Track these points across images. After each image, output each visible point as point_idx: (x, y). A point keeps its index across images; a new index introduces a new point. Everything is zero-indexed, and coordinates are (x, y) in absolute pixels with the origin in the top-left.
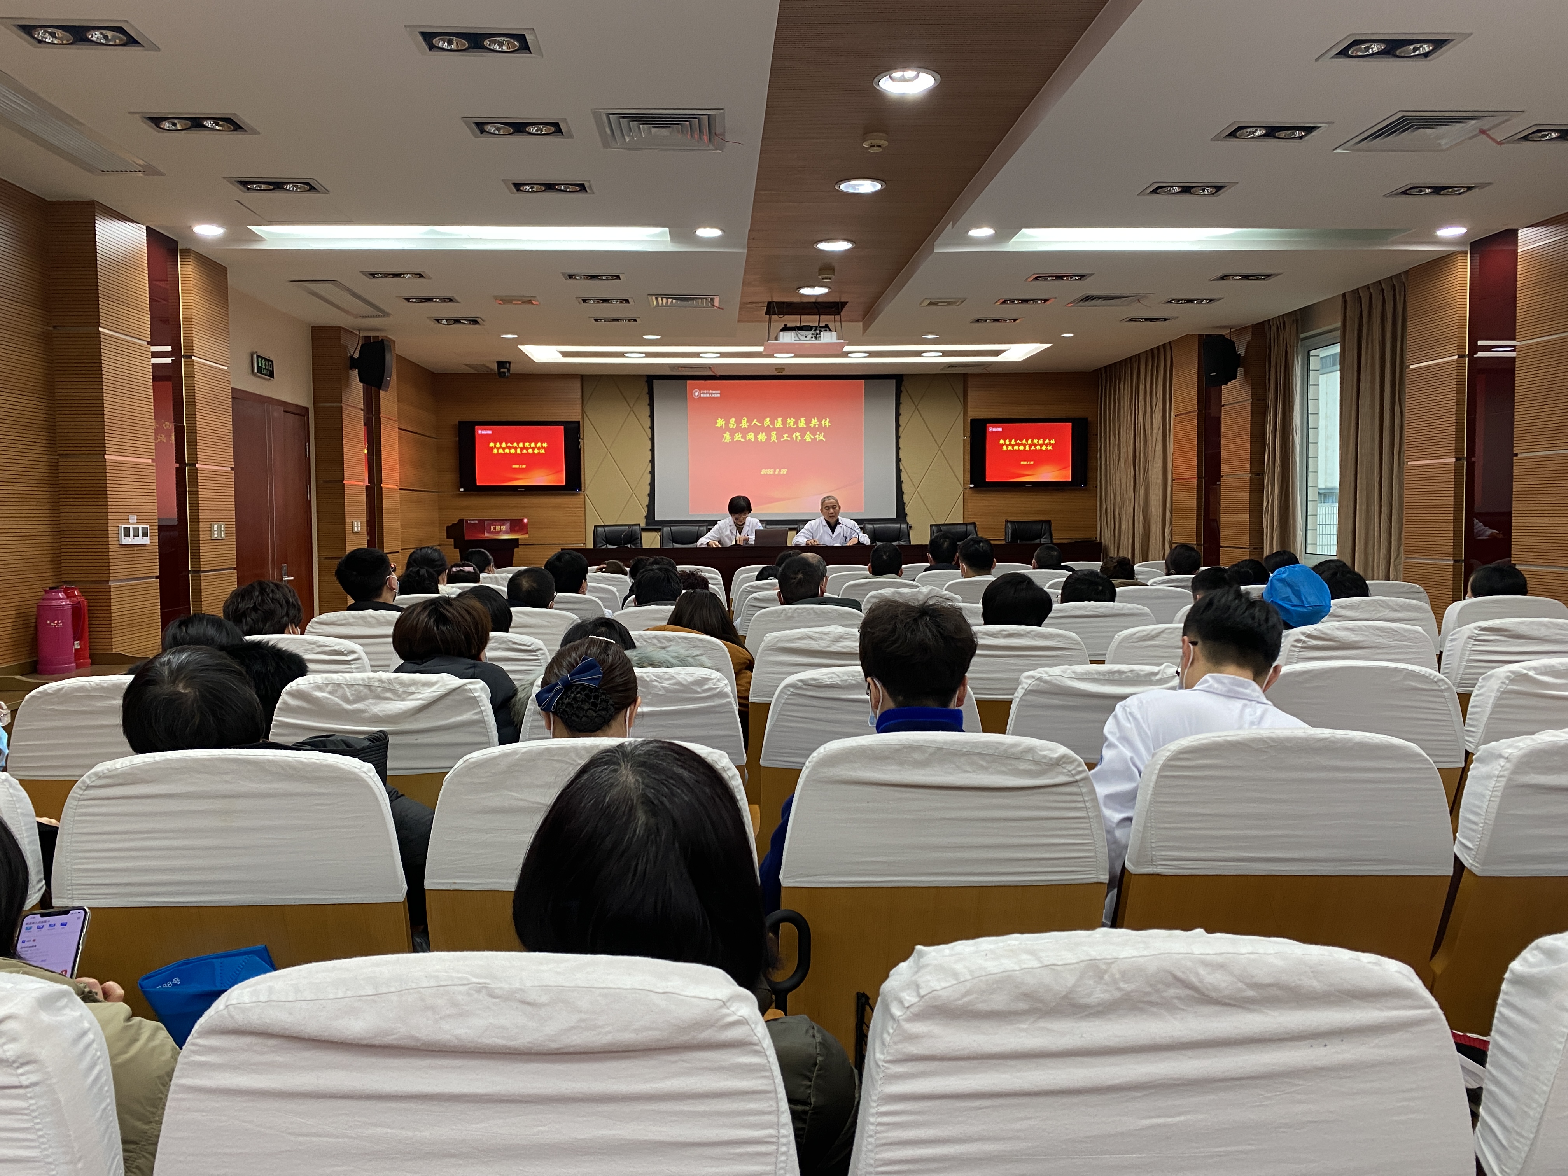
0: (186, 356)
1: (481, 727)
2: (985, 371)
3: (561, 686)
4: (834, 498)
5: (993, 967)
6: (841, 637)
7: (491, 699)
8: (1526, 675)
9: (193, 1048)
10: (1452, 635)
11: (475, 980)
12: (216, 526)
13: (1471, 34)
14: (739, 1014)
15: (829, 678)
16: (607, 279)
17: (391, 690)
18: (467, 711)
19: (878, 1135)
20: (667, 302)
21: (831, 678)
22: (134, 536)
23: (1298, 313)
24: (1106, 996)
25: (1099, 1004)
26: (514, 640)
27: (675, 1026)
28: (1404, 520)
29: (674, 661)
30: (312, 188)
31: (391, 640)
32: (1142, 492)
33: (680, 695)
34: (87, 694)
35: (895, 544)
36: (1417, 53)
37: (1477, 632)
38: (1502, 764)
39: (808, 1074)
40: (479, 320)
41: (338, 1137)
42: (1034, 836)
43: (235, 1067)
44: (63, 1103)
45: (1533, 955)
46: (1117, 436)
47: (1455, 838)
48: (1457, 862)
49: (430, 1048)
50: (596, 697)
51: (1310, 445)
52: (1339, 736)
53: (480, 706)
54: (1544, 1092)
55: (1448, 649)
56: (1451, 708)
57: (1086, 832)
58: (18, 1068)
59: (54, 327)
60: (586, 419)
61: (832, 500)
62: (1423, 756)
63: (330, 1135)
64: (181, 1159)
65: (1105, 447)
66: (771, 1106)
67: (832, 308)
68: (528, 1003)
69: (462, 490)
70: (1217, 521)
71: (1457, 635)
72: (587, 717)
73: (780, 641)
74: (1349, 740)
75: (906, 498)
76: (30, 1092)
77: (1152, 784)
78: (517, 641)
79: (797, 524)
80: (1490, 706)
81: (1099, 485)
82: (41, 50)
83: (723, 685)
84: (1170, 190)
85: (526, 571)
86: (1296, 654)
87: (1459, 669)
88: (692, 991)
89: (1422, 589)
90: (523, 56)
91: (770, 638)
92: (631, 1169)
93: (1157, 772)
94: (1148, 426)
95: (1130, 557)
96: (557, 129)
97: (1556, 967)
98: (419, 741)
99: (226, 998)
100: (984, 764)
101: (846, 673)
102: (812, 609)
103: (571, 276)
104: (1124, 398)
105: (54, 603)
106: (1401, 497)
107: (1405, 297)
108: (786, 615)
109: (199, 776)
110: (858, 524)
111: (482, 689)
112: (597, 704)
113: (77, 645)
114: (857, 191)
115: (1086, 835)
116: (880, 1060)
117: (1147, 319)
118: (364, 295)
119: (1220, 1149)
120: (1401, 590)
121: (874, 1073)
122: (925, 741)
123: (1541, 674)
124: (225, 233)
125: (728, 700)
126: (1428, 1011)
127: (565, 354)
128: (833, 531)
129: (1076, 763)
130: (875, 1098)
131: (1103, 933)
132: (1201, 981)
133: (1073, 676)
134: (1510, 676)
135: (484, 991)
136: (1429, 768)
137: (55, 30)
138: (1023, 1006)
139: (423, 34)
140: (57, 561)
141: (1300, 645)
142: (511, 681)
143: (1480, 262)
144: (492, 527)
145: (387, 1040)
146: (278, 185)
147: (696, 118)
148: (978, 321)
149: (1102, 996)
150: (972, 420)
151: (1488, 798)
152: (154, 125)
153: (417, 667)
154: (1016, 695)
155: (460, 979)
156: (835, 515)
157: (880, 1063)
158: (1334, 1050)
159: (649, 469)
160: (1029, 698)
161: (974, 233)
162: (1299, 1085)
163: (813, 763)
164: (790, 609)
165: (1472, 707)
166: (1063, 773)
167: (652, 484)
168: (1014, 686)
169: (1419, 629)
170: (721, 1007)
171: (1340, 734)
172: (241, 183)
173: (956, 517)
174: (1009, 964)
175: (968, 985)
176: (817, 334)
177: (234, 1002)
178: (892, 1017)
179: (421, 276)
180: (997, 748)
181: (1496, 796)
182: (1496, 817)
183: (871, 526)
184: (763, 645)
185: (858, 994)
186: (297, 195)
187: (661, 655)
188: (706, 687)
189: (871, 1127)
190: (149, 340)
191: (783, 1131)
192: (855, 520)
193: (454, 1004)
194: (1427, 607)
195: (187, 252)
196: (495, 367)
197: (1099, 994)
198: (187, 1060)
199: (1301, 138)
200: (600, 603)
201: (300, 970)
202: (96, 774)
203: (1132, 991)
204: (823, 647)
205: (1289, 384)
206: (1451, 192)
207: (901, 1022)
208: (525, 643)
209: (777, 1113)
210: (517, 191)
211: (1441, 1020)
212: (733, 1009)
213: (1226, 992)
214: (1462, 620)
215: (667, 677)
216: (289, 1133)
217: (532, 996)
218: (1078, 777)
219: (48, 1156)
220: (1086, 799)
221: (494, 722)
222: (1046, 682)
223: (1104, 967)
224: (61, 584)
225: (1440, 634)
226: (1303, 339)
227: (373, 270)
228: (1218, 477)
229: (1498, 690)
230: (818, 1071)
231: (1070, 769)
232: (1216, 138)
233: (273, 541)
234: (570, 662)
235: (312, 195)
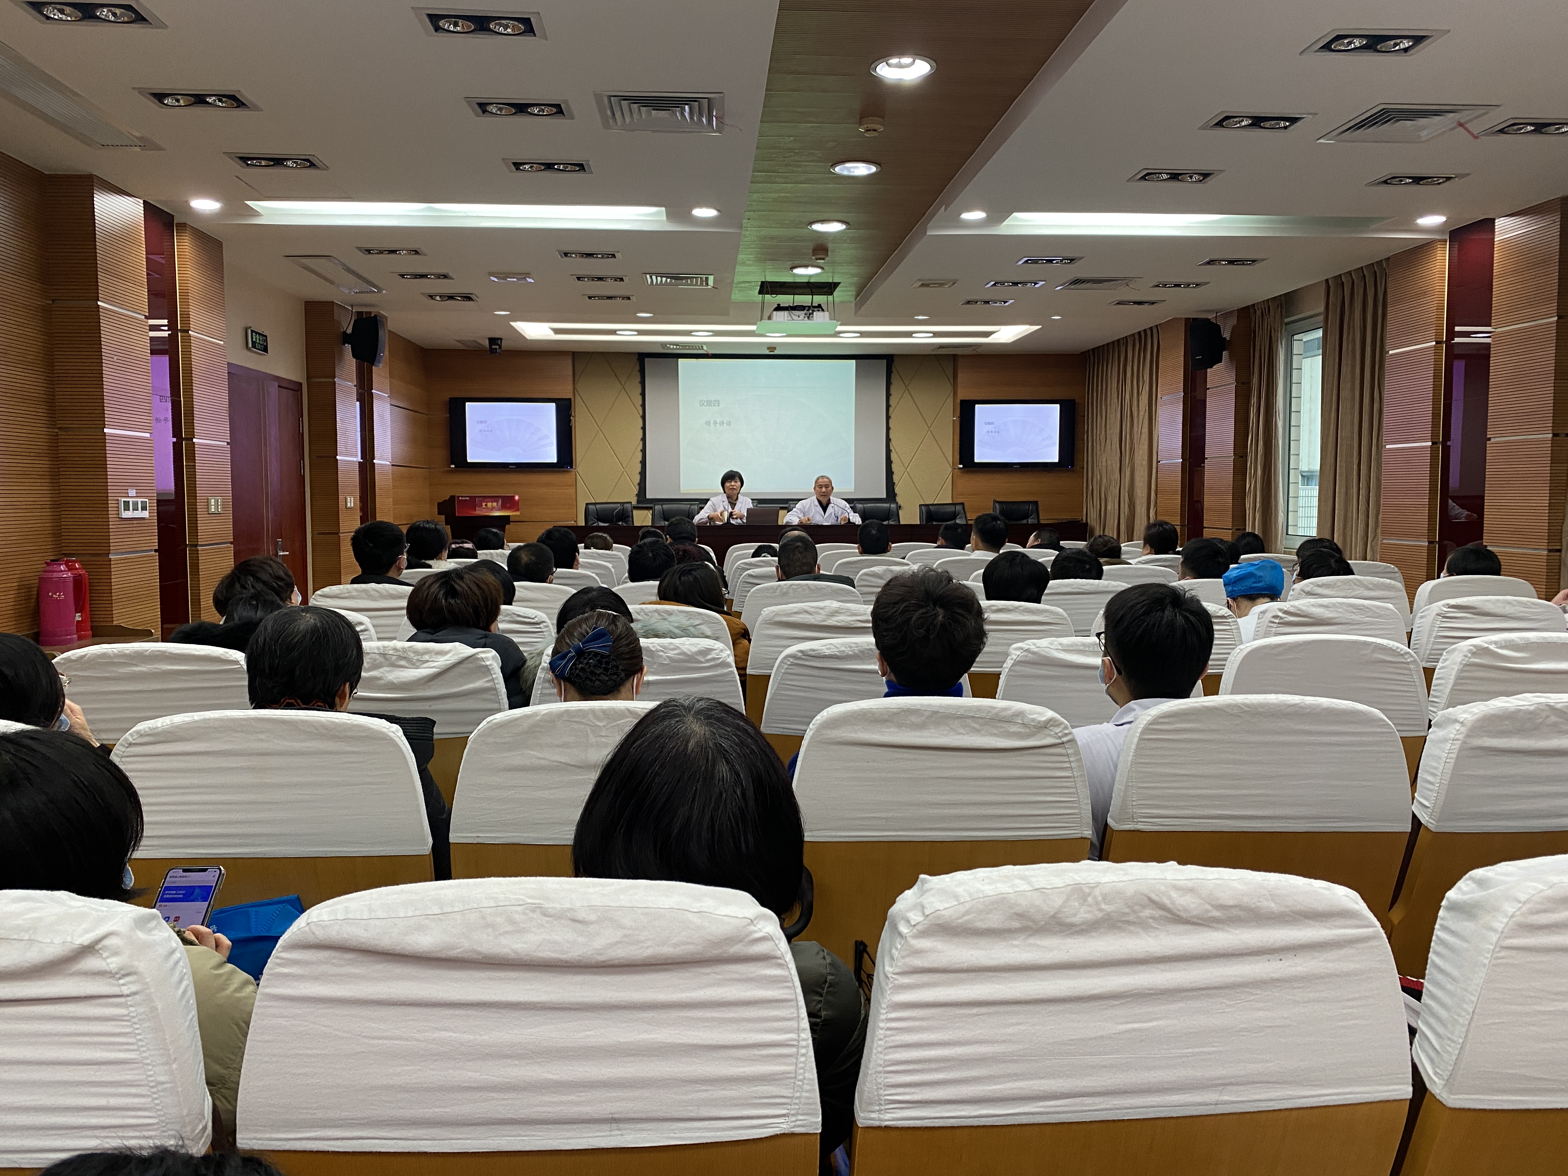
0: (182, 331)
1: (493, 695)
2: (974, 353)
3: (574, 654)
4: (828, 478)
5: (989, 890)
6: (837, 612)
7: (501, 668)
8: (1487, 648)
9: (278, 961)
10: (1421, 613)
11: (529, 901)
12: (213, 500)
13: (1449, 31)
14: (765, 931)
15: (827, 649)
16: (602, 257)
17: (405, 658)
18: (479, 679)
19: (887, 1039)
20: (662, 281)
21: (830, 649)
22: (133, 510)
23: (1283, 298)
24: (1089, 916)
25: (1083, 923)
26: (518, 613)
27: (710, 941)
28: (1382, 502)
29: (677, 631)
30: (312, 165)
31: (405, 612)
32: (1128, 474)
33: (685, 664)
34: (109, 660)
35: (886, 523)
36: (1397, 48)
37: (1445, 609)
38: (1458, 728)
39: (820, 990)
40: (473, 297)
41: (407, 1040)
42: (1022, 794)
43: (316, 978)
44: (159, 1010)
45: (1467, 885)
46: (1104, 418)
47: (1413, 798)
48: (1415, 820)
49: (490, 962)
50: (607, 663)
51: (1292, 429)
52: (1308, 702)
53: (491, 675)
54: (1472, 1002)
55: (1418, 625)
56: (1416, 680)
57: (1071, 790)
58: (120, 978)
59: (53, 301)
60: (578, 398)
61: (825, 480)
62: (1385, 721)
63: (400, 1038)
64: (266, 1059)
65: (1092, 427)
66: (793, 1013)
67: (825, 288)
68: (578, 921)
69: (453, 466)
70: (1201, 502)
71: (1426, 612)
72: (600, 680)
73: (777, 614)
74: (1319, 706)
75: (896, 478)
76: (130, 1001)
77: (1133, 746)
78: (521, 614)
79: (787, 504)
80: (1453, 678)
81: (1085, 466)
82: (49, 26)
83: (725, 655)
84: (1158, 177)
85: (525, 546)
86: (1274, 630)
87: (1427, 644)
88: (724, 910)
89: (1396, 569)
90: (528, 39)
91: (767, 612)
92: (668, 1069)
93: (1138, 735)
94: (1135, 409)
95: (1115, 537)
96: (558, 110)
97: (1484, 893)
98: (433, 707)
99: (306, 917)
100: (977, 726)
101: (843, 645)
102: (807, 585)
103: (566, 254)
104: (1111, 380)
105: (55, 575)
106: (1379, 481)
107: (1385, 285)
108: (781, 591)
109: (235, 735)
110: (849, 503)
111: (494, 658)
112: (609, 669)
113: (78, 617)
114: (852, 174)
115: (1071, 793)
116: (889, 972)
117: (1135, 303)
118: (360, 272)
119: (1186, 1051)
120: (1377, 570)
121: (883, 983)
122: (922, 705)
123: (1502, 647)
124: (222, 208)
125: (730, 669)
126: (1371, 930)
127: (557, 331)
128: (825, 511)
129: (1063, 726)
130: (884, 1006)
131: (1086, 864)
132: (1173, 903)
133: (1060, 648)
134: (1472, 650)
135: (538, 911)
136: (1390, 732)
137: (64, 7)
138: (1016, 924)
139: (430, 16)
140: (57, 534)
141: (1277, 621)
142: (521, 652)
143: (1459, 251)
144: (484, 504)
145: (453, 953)
146: (278, 162)
147: (695, 101)
148: (968, 302)
149: (1087, 916)
150: (962, 401)
151: (1444, 759)
152: (156, 101)
153: (430, 637)
154: (1005, 665)
155: (518, 900)
156: (827, 495)
157: (889, 975)
158: (1287, 964)
159: (640, 447)
160: (1017, 668)
161: (966, 216)
162: (1257, 994)
163: (816, 726)
164: (786, 585)
165: (1437, 679)
166: (1050, 736)
167: (643, 463)
168: (1002, 660)
169: (1391, 606)
170: (749, 925)
171: (1309, 700)
172: (241, 158)
173: (946, 498)
174: (1004, 888)
175: (968, 906)
176: (810, 314)
177: (315, 920)
178: (900, 934)
179: (417, 252)
180: (989, 712)
181: (1451, 758)
182: (1451, 777)
183: (860, 506)
184: (760, 619)
185: (856, 942)
186: (297, 171)
187: (663, 626)
188: (709, 657)
189: (881, 1032)
190: (147, 314)
191: (803, 1035)
192: (846, 500)
193: (512, 922)
194: (1400, 585)
195: (182, 226)
196: (486, 343)
197: (1083, 914)
198: (272, 972)
199: (1286, 128)
200: (597, 578)
201: (372, 893)
202: (138, 732)
203: (1112, 912)
204: (820, 621)
205: (1273, 368)
206: (1431, 182)
207: (908, 938)
208: (529, 616)
209: (798, 1018)
210: (517, 169)
211: (1382, 938)
212: (759, 926)
213: (1195, 913)
214: (1433, 598)
215: (672, 647)
216: (364, 1037)
217: (581, 916)
218: (1065, 739)
219: (146, 1058)
220: (1071, 759)
221: (504, 690)
222: (1034, 653)
223: (1087, 890)
224: (61, 556)
225: (1411, 613)
226: (1287, 324)
227: (369, 246)
228: (1203, 459)
229: (1461, 663)
230: (828, 988)
231: (1057, 731)
232: (1203, 128)
233: (269, 515)
234: (581, 633)
235: (312, 172)
